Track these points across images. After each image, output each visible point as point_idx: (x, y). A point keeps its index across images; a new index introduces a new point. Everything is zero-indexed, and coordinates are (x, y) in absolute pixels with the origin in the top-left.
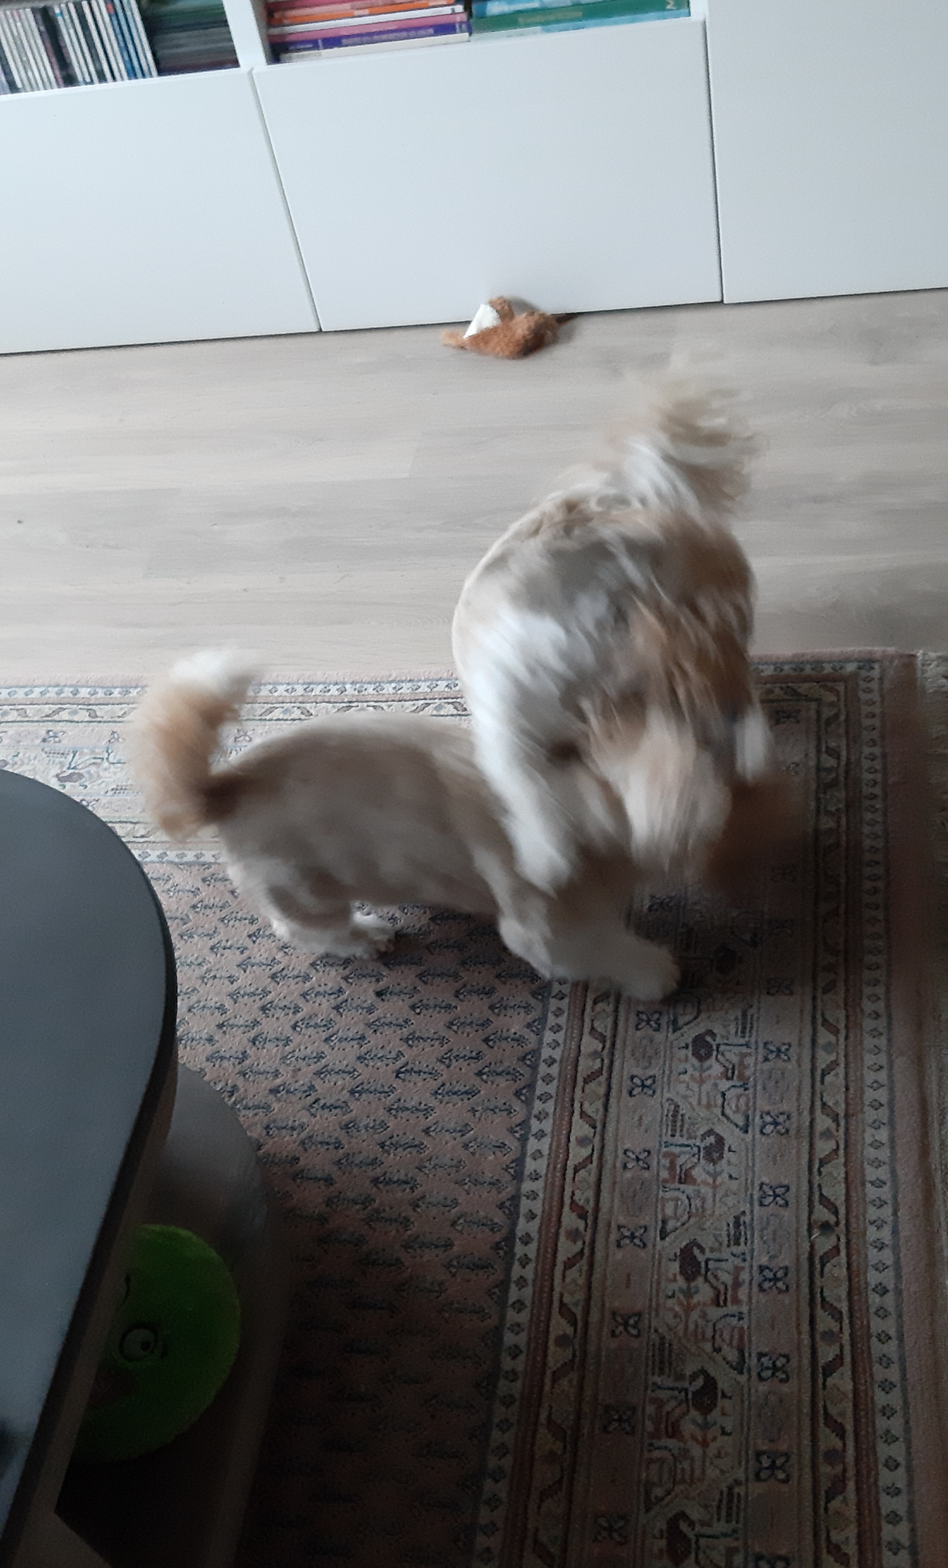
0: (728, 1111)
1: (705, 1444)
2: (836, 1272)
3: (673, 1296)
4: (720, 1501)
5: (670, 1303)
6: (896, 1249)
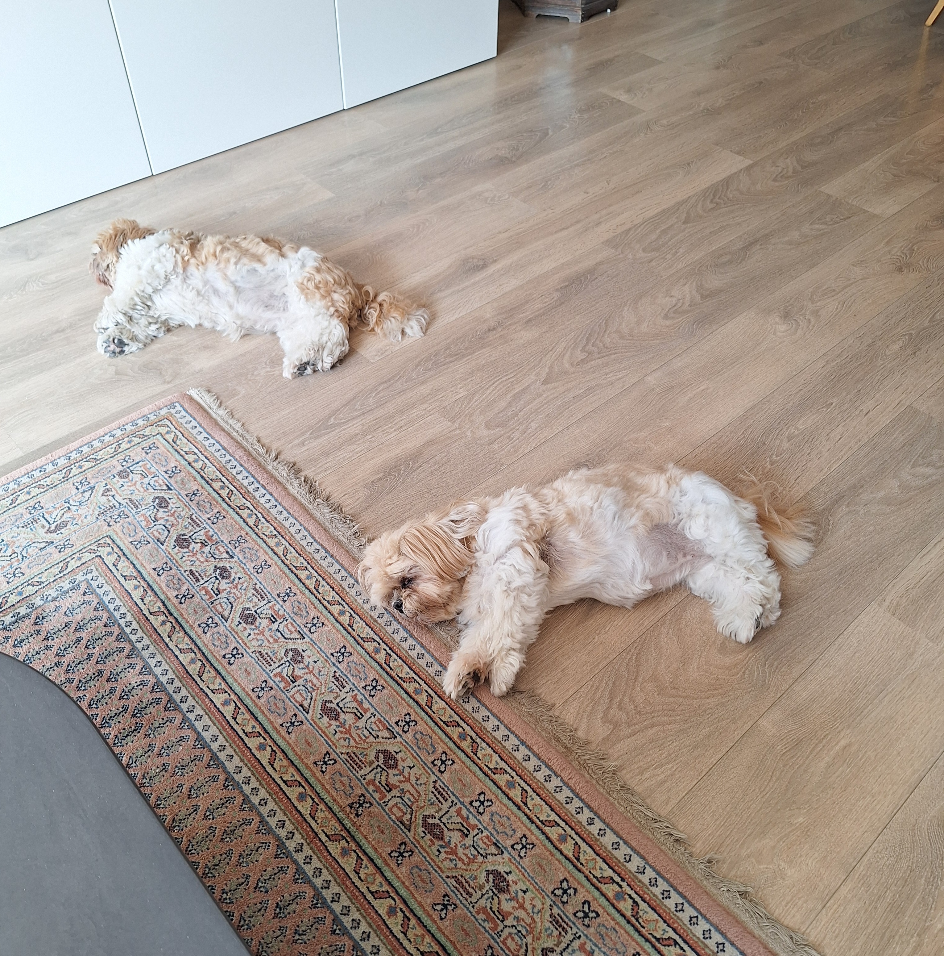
0: (287, 636)
1: (408, 780)
2: (396, 663)
3: (336, 732)
4: (435, 795)
5: (337, 736)
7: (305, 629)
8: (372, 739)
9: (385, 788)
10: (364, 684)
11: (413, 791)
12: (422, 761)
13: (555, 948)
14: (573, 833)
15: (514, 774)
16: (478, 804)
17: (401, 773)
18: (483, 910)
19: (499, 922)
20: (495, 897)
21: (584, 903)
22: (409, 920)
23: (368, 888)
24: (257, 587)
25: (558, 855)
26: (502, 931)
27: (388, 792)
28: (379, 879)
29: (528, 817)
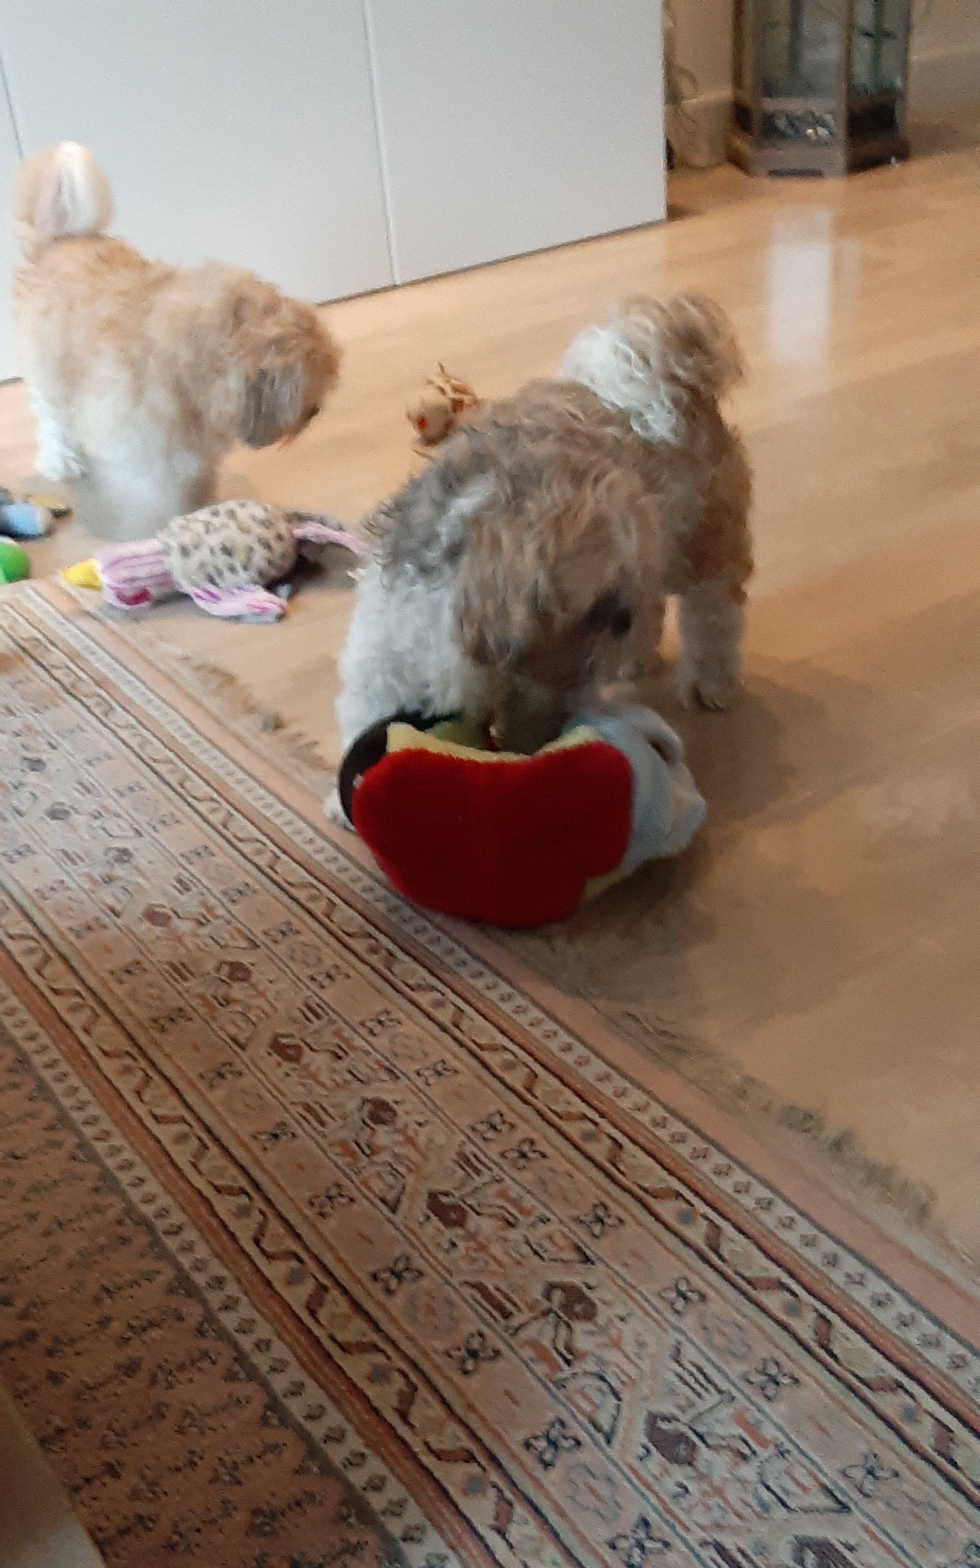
0: (115, 833)
2: (287, 867)
3: (157, 938)
4: (303, 1013)
5: (160, 944)
7: (147, 828)
8: (216, 948)
9: (218, 1002)
10: (222, 888)
11: (266, 1007)
12: (294, 974)
13: (454, 1192)
14: (530, 1061)
15: (448, 991)
16: (375, 1023)
17: (254, 987)
18: (343, 1144)
19: (363, 1157)
20: (368, 1130)
21: (525, 1141)
22: (207, 1148)
23: (151, 1112)
25: (496, 1083)
26: (364, 1168)
27: (223, 1005)
28: (174, 1100)
29: (456, 1039)
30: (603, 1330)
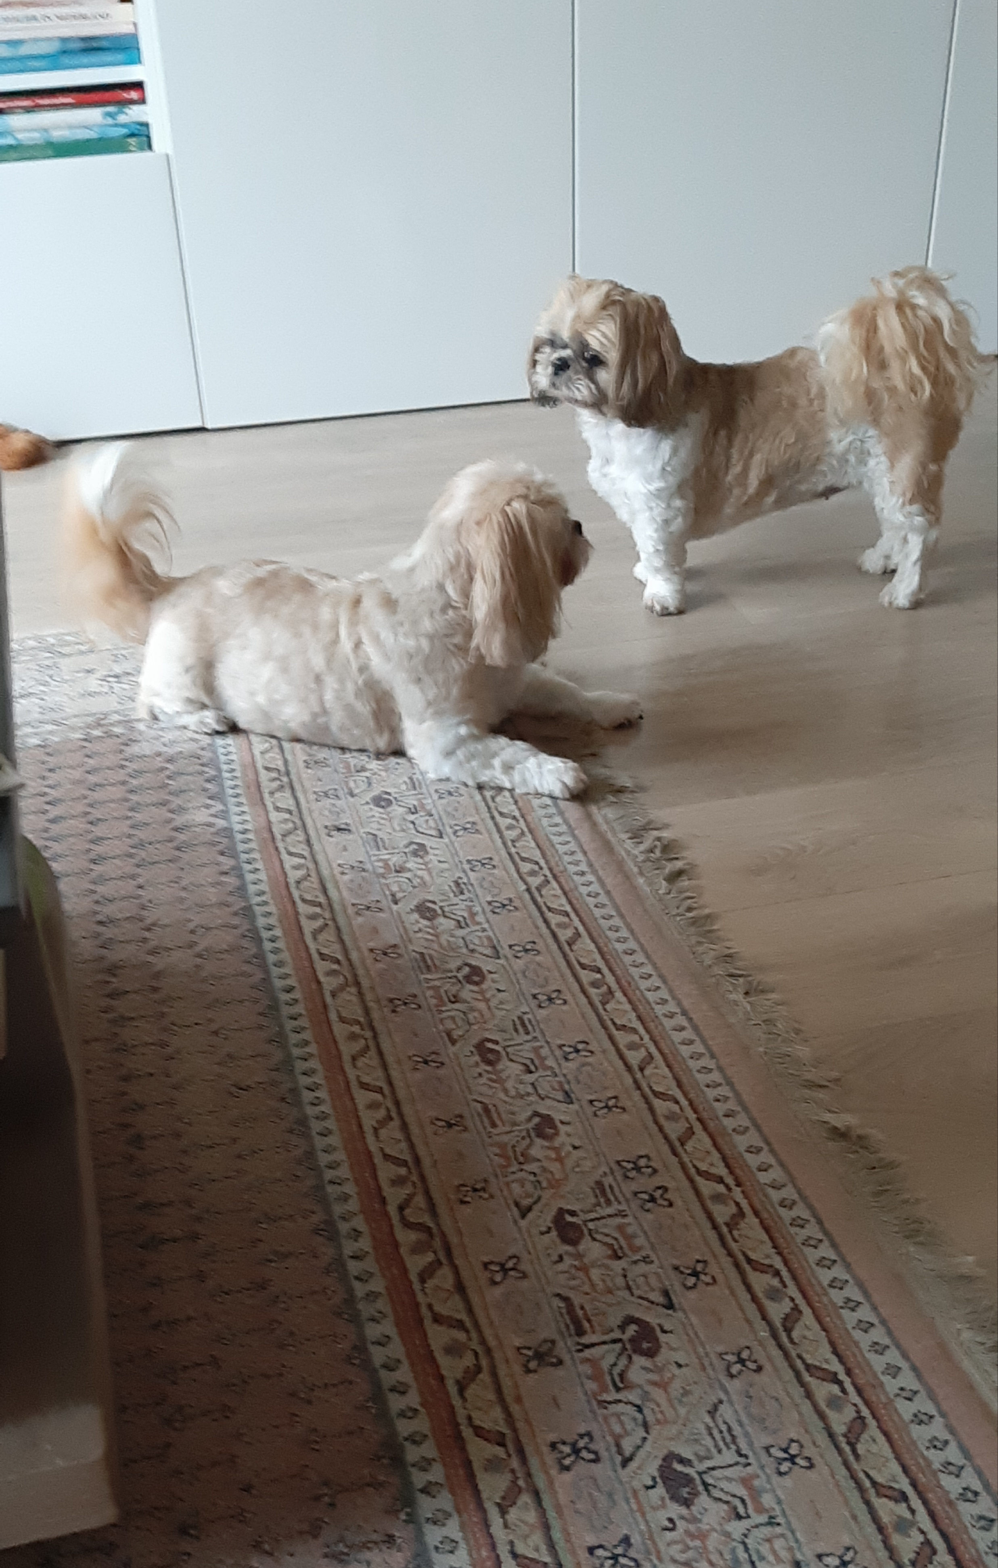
0: (421, 830)
1: (487, 1001)
2: (552, 892)
3: (420, 930)
4: (515, 1025)
5: (420, 935)
6: (595, 872)
7: (449, 831)
8: (464, 951)
9: (448, 998)
10: (489, 899)
11: (485, 1011)
12: (520, 990)
13: (581, 1214)
14: (692, 1116)
15: (646, 1038)
16: (571, 1050)
17: (482, 992)
18: (502, 1146)
19: (515, 1162)
20: (528, 1141)
21: (659, 1188)
22: (390, 1120)
23: (358, 1077)
24: (414, 777)
25: (655, 1128)
26: (513, 1173)
27: (450, 1001)
28: (380, 1073)
29: (636, 1081)
30: (659, 1370)
